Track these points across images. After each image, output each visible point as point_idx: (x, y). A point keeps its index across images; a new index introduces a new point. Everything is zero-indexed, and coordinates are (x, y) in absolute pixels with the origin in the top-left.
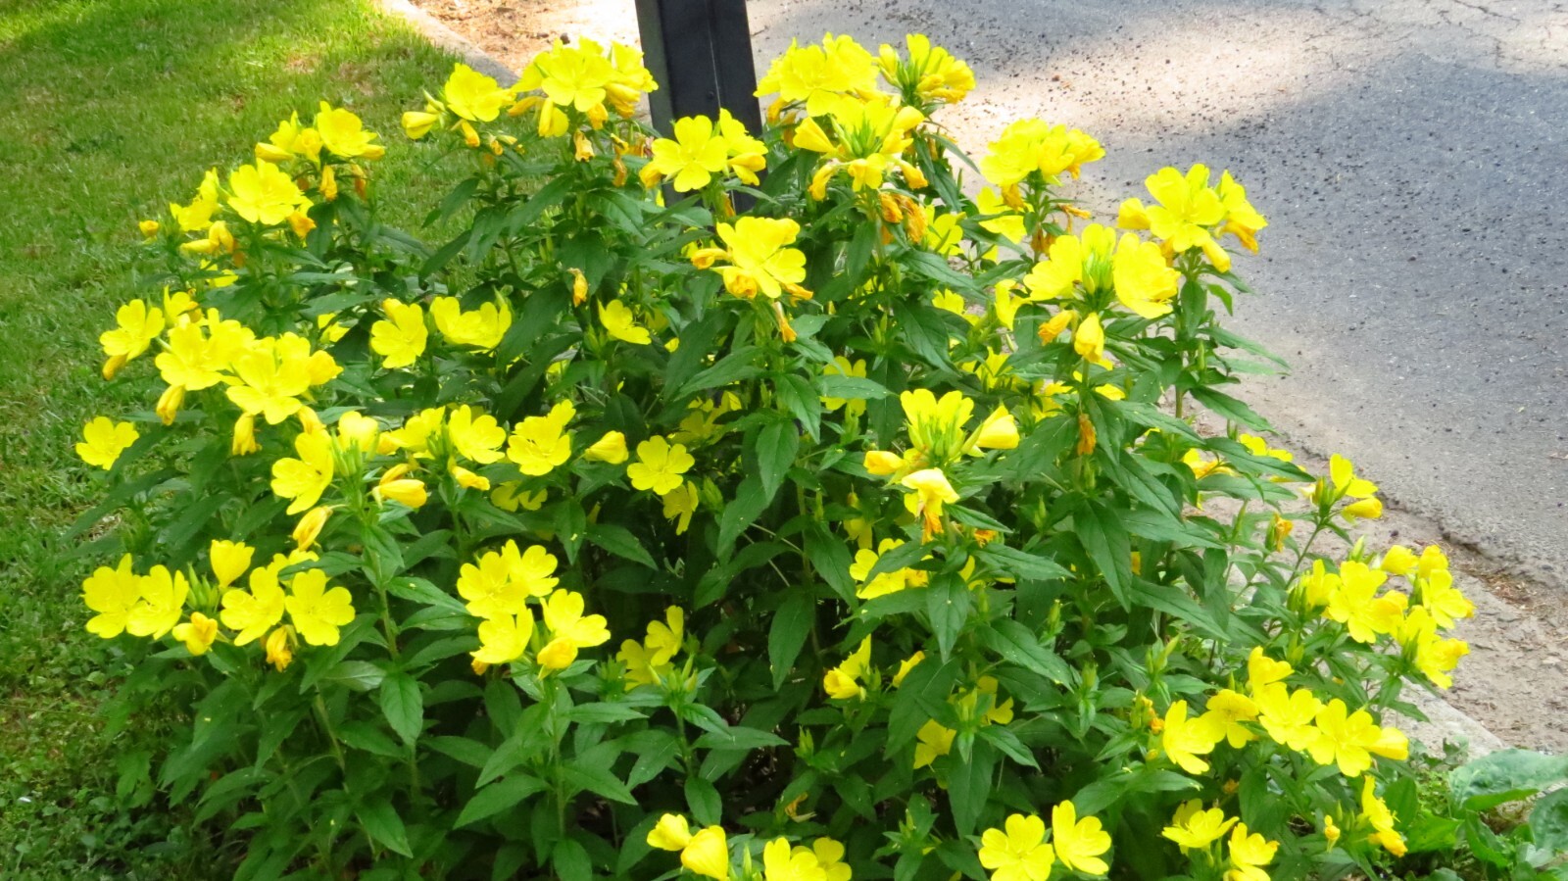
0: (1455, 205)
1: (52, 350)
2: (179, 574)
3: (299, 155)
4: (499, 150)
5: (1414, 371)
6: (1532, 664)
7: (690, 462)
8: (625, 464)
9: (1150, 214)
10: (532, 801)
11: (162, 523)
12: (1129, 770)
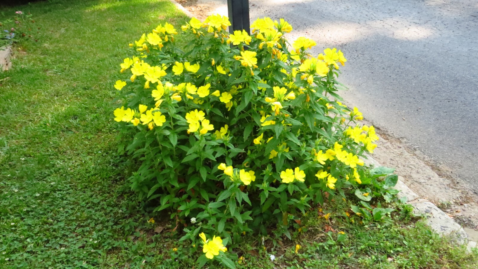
0: (382, 63)
1: (110, 68)
2: (133, 110)
3: (161, 33)
4: (200, 35)
5: (371, 94)
6: (388, 151)
7: (232, 97)
8: (219, 97)
9: (324, 57)
10: (196, 159)
11: (130, 101)
12: (310, 162)
